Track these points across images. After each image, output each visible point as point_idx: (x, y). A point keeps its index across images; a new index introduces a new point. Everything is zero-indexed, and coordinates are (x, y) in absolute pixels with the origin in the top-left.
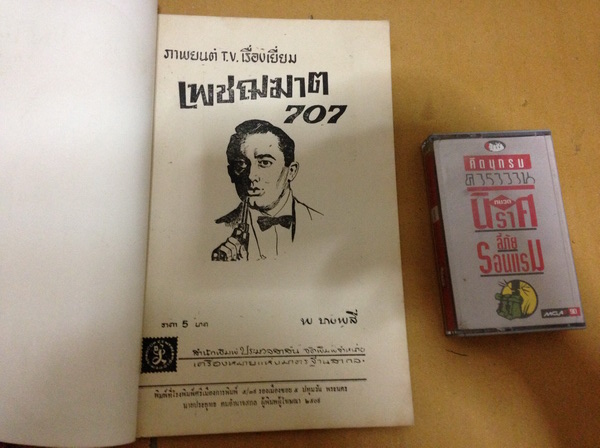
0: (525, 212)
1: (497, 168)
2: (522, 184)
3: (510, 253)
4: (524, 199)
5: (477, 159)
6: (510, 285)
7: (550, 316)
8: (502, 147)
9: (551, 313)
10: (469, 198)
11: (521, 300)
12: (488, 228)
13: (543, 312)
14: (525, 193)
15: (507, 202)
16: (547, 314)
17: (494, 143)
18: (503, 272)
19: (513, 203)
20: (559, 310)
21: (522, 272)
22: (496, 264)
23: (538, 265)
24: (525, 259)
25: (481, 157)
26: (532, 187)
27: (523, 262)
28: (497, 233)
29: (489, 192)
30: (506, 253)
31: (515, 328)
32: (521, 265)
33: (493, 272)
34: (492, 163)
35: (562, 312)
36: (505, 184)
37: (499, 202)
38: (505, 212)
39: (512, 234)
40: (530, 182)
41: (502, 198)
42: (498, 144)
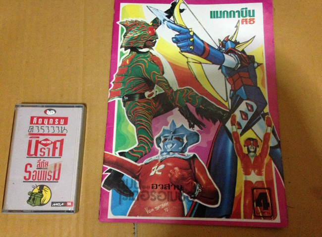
0: (57, 148)
1: (48, 124)
2: (60, 133)
3: (43, 170)
4: (58, 141)
5: (38, 118)
7: (56, 206)
8: (54, 112)
10: (28, 139)
14: (60, 138)
15: (48, 142)
16: (54, 204)
17: (50, 110)
18: (37, 180)
19: (52, 143)
20: (61, 203)
21: (47, 180)
22: (33, 176)
23: (56, 177)
24: (50, 174)
26: (65, 135)
28: (39, 159)
29: (40, 136)
33: (31, 180)
34: (46, 121)
36: (45, 132)
37: (44, 142)
38: (46, 148)
39: (47, 160)
40: (65, 132)
42: (52, 111)
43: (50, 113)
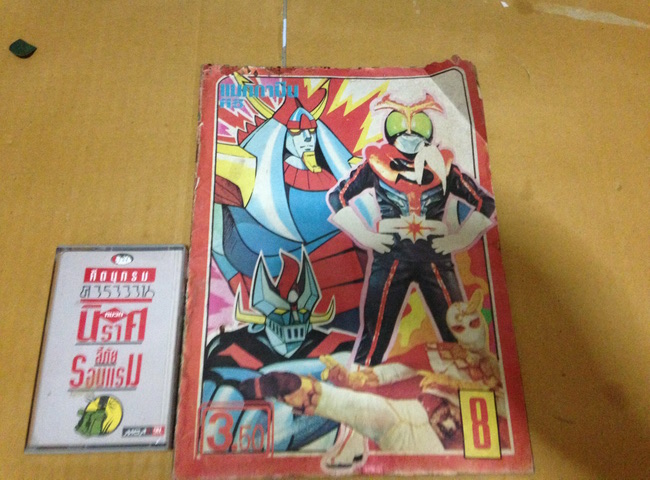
1: (118, 280)
2: (140, 297)
3: (107, 368)
4: (137, 312)
5: (100, 271)
6: (98, 401)
7: (131, 435)
8: (129, 260)
9: (133, 432)
10: (79, 309)
11: (105, 417)
12: (91, 341)
13: (126, 429)
16: (128, 432)
17: (122, 255)
18: (94, 387)
20: (142, 429)
24: (121, 374)
27: (118, 377)
28: (98, 347)
30: (102, 368)
32: (116, 380)
34: (114, 277)
35: (145, 431)
36: (113, 296)
38: (114, 324)
41: (114, 310)
42: (126, 258)
43: (123, 262)
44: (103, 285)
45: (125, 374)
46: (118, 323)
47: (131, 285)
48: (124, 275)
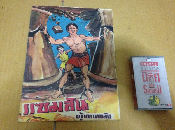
0: (157, 78)
1: (149, 65)
2: (156, 70)
4: (156, 74)
5: (144, 63)
6: (152, 97)
7: (163, 106)
8: (150, 60)
9: (163, 105)
10: (141, 73)
11: (155, 101)
12: (146, 81)
13: (161, 104)
14: (157, 72)
15: (152, 75)
16: (162, 105)
17: (148, 59)
18: (150, 93)
19: (153, 75)
20: (165, 104)
21: (156, 93)
22: (148, 91)
23: (160, 92)
24: (156, 90)
25: (145, 63)
26: (158, 71)
27: (156, 91)
28: (149, 83)
29: (147, 72)
30: (151, 88)
31: (154, 109)
33: (148, 93)
34: (148, 64)
35: (166, 105)
36: (151, 70)
37: (150, 75)
38: (151, 77)
39: (153, 83)
40: (158, 70)
41: (150, 73)
42: (149, 59)
43: (149, 60)
44: (146, 67)
45: (157, 90)
46: (152, 77)
47: (153, 67)
48: (150, 64)
